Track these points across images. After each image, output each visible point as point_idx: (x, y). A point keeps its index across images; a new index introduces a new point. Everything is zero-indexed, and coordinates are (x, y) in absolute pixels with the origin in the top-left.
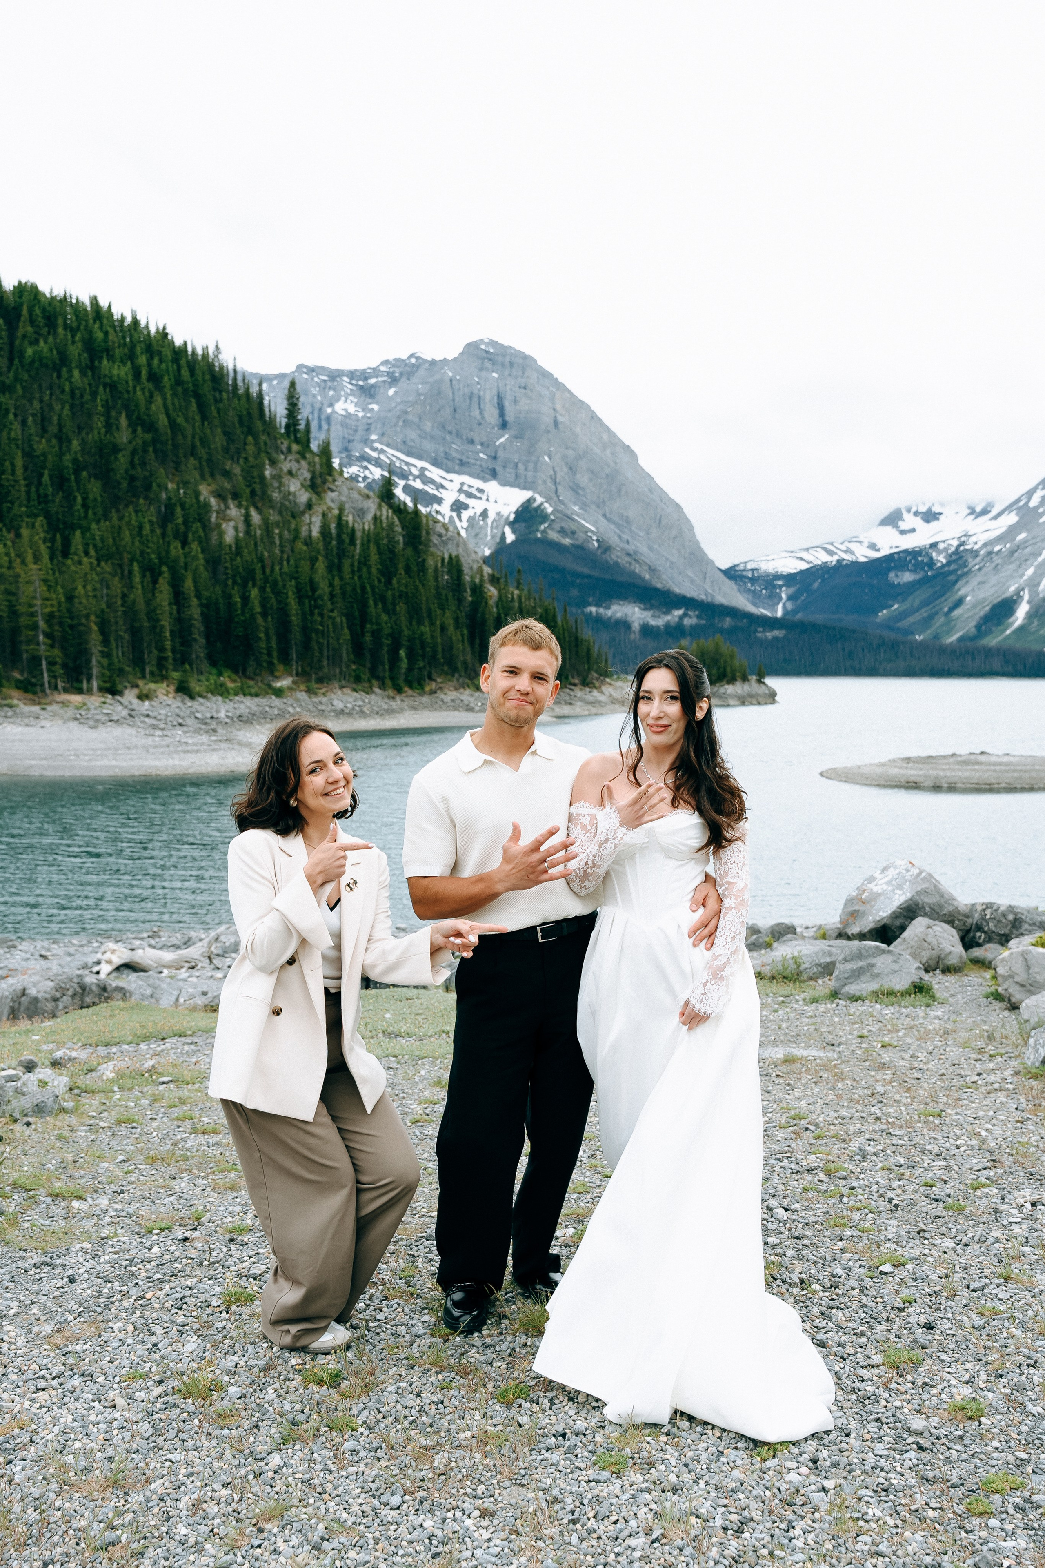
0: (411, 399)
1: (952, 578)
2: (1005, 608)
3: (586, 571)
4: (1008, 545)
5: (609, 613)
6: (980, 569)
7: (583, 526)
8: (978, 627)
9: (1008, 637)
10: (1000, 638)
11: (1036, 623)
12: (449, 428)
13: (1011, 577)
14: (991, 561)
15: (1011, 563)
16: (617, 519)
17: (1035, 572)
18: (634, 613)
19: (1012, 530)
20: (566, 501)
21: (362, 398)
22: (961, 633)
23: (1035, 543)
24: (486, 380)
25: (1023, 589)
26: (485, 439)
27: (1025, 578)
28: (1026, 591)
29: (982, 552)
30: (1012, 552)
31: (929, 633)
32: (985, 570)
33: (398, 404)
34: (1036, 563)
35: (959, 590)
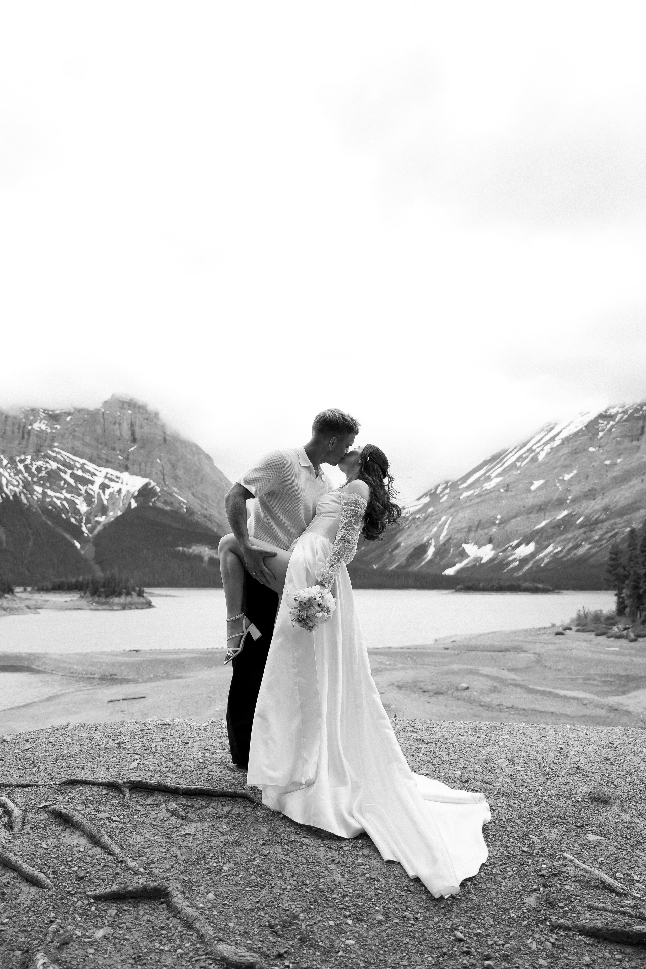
0: (80, 423)
1: (394, 532)
2: (422, 549)
3: (178, 526)
4: (424, 515)
5: (190, 550)
6: (409, 528)
7: (180, 500)
8: (407, 560)
9: (423, 566)
10: (419, 567)
11: (438, 558)
12: (101, 441)
13: (425, 532)
14: (415, 523)
15: (425, 524)
16: (200, 496)
17: (438, 530)
18: (205, 551)
19: (426, 506)
20: (169, 485)
21: (51, 422)
22: (398, 564)
23: (438, 514)
24: (124, 414)
25: (431, 539)
26: (122, 448)
27: (432, 533)
28: (433, 540)
29: (410, 518)
30: (426, 518)
31: (381, 563)
32: (411, 528)
33: (72, 426)
34: (438, 525)
35: (397, 539)
